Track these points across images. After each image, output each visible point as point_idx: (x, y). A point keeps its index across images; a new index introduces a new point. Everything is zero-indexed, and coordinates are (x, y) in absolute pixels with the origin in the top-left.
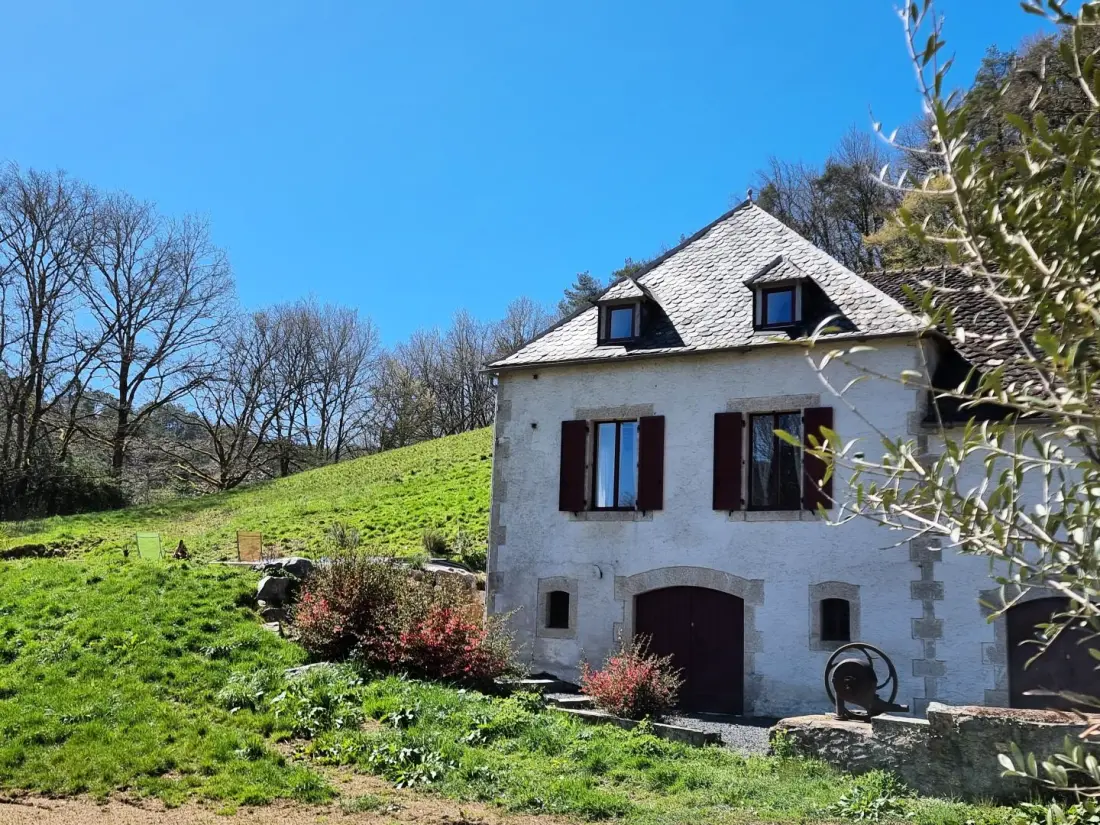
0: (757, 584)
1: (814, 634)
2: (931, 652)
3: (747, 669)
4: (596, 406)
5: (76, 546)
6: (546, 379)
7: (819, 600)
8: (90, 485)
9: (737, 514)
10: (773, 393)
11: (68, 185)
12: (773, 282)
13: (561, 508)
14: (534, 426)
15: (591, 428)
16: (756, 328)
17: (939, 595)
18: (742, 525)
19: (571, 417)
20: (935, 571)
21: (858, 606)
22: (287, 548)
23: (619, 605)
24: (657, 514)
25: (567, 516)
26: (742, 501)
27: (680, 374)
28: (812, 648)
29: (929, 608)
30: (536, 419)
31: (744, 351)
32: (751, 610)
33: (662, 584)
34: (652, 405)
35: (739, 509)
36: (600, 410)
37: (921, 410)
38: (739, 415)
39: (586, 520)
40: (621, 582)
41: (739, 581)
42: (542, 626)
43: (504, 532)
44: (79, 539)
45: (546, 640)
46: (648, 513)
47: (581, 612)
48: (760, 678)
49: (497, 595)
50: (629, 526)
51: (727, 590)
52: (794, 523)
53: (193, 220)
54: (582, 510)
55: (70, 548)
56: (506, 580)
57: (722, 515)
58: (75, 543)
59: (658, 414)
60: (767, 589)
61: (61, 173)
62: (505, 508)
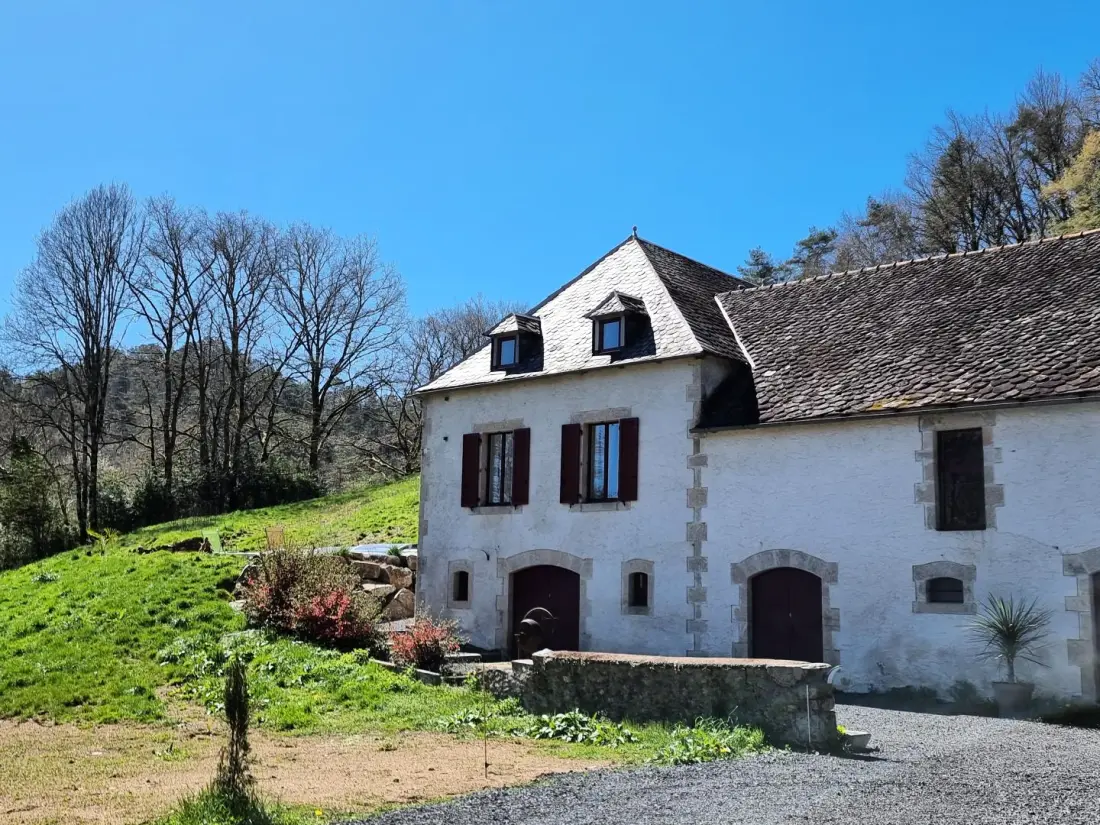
0: (589, 561)
1: (625, 602)
2: (698, 614)
3: (581, 631)
4: (486, 422)
5: (234, 537)
6: (454, 399)
7: (627, 574)
8: (289, 480)
9: (577, 507)
10: (603, 407)
11: (249, 222)
12: (603, 315)
13: (463, 505)
14: (446, 439)
15: (484, 440)
16: (595, 353)
17: (705, 568)
18: (578, 515)
19: (470, 431)
20: (703, 550)
21: (653, 577)
22: (389, 534)
23: (500, 581)
24: (525, 507)
25: (467, 510)
26: (580, 496)
27: (541, 393)
28: (624, 613)
29: (698, 579)
30: (448, 434)
31: (582, 373)
32: (585, 583)
33: (528, 564)
34: (523, 420)
35: (577, 502)
36: (487, 425)
37: (696, 418)
38: (578, 425)
39: (479, 513)
40: (501, 562)
41: (577, 560)
42: (451, 599)
43: (427, 525)
44: (238, 531)
45: (453, 610)
46: (519, 508)
47: (475, 586)
48: (590, 637)
49: (423, 576)
50: (507, 517)
51: (569, 568)
52: (612, 513)
53: (363, 241)
54: (477, 506)
55: (229, 539)
56: (428, 564)
57: (567, 507)
58: (234, 534)
59: (527, 426)
60: (595, 565)
61: (242, 212)
62: (428, 505)
